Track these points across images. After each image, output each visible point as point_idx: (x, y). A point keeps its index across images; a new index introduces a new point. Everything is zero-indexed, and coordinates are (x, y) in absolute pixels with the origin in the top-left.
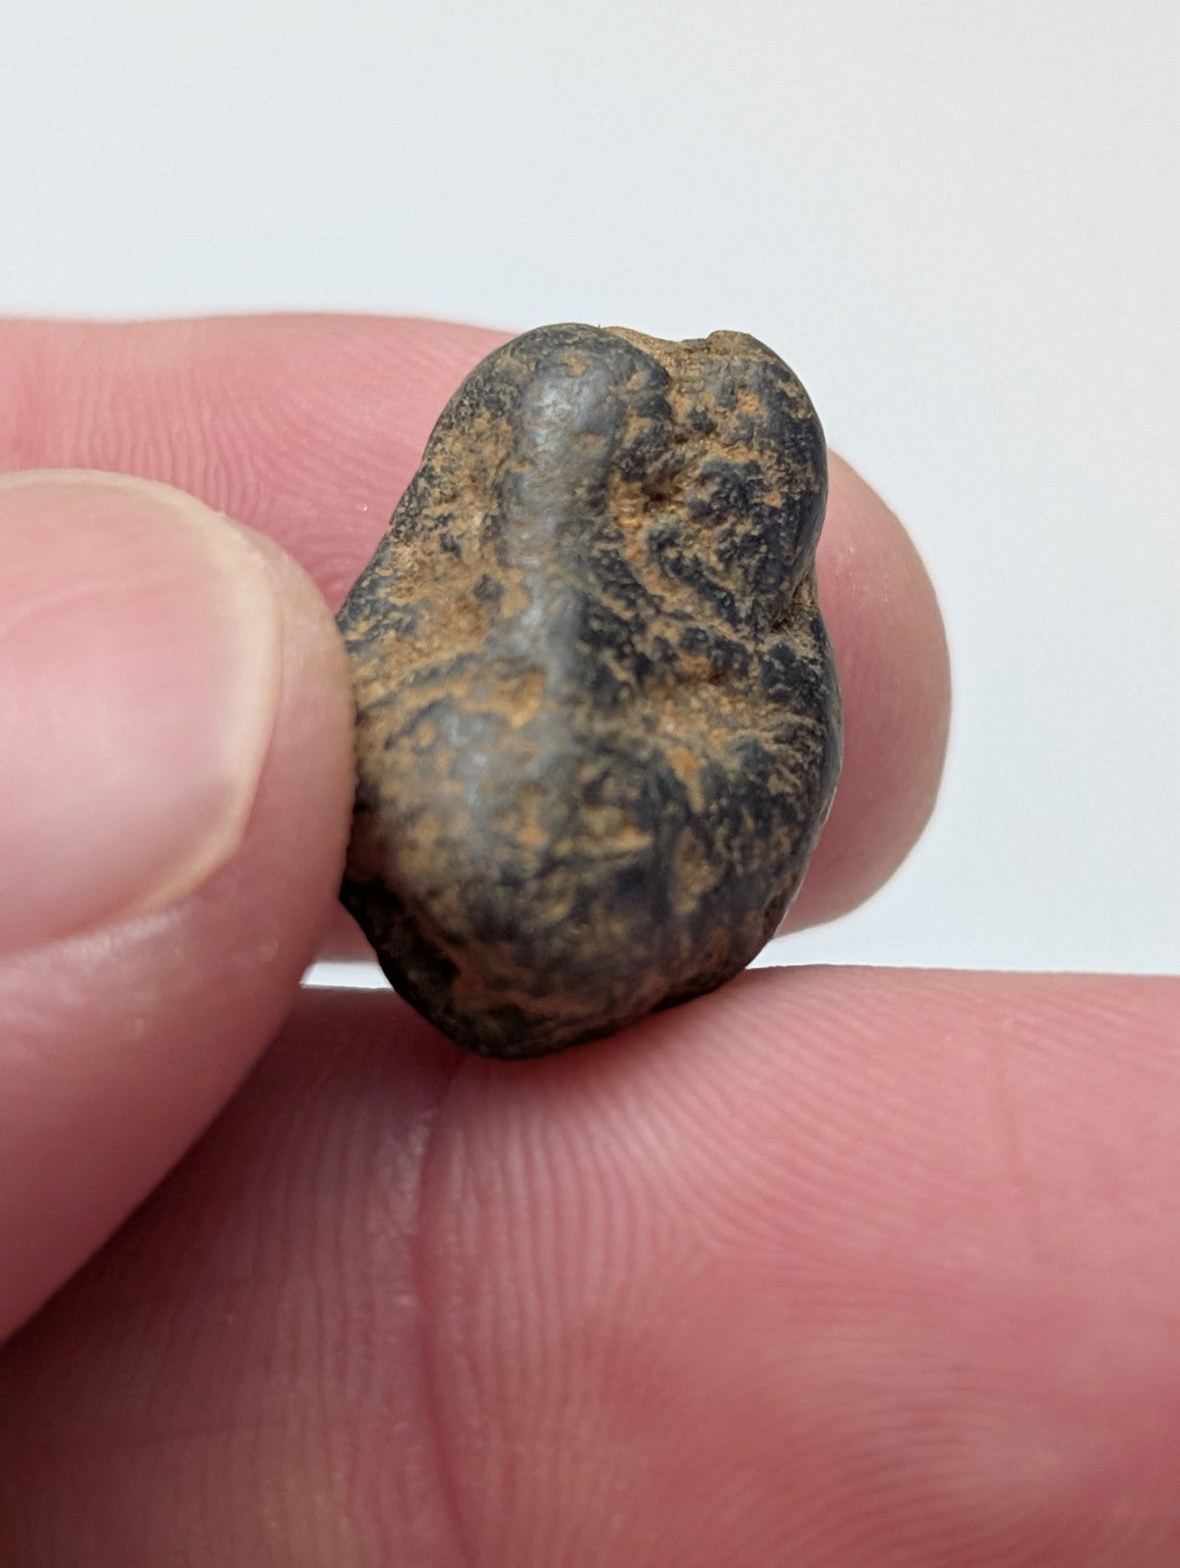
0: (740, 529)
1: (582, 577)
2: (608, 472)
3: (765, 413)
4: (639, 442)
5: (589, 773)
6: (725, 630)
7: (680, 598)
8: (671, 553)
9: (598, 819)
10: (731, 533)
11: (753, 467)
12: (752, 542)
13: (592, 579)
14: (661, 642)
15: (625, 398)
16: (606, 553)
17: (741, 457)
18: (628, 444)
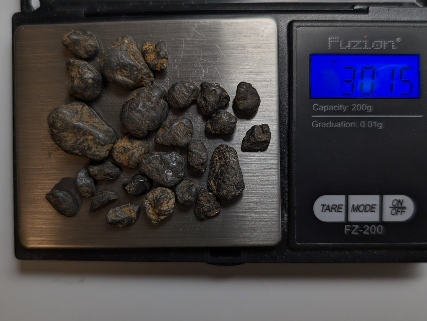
0: (86, 148)
1: (85, 130)
2: (94, 136)
3: (96, 154)
4: (96, 140)
5: (65, 123)
6: (78, 143)
7: (82, 140)
8: (86, 140)
9: (61, 122)
10: (86, 147)
11: (91, 151)
12: (85, 148)
13: (84, 131)
14: (78, 136)
15: (101, 141)
16: (87, 133)
17: (93, 150)
18: (96, 139)
